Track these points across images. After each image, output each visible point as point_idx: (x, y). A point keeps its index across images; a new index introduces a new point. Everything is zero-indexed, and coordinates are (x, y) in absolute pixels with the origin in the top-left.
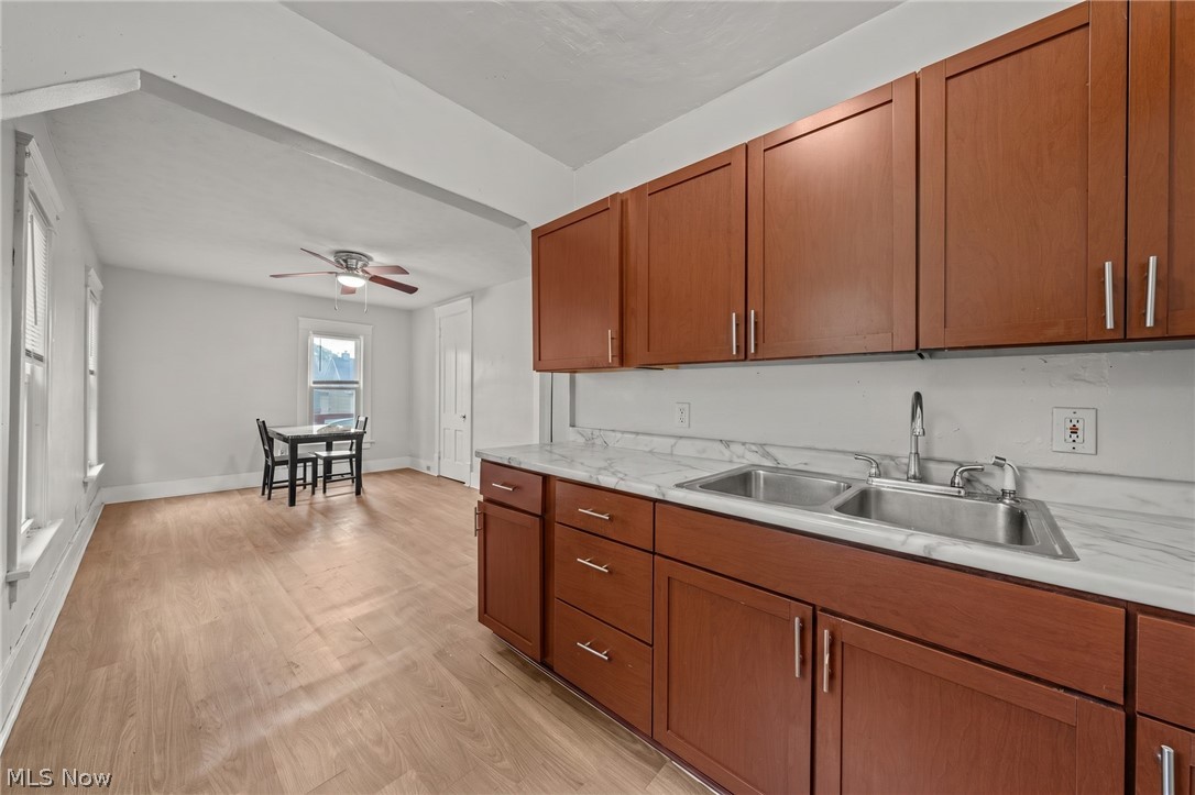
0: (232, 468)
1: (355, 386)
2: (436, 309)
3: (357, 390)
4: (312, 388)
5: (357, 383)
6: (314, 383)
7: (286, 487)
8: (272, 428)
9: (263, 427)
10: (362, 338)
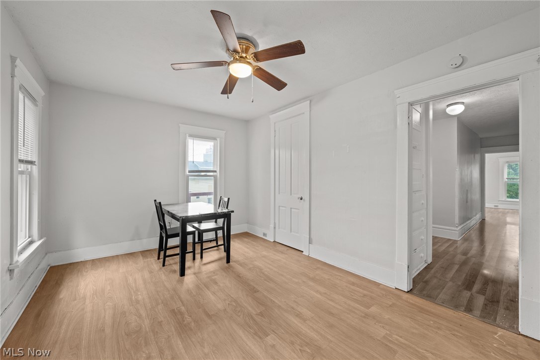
0: (137, 236)
1: (215, 174)
2: (271, 116)
3: (215, 177)
4: (188, 176)
5: (215, 171)
6: (190, 172)
7: (178, 254)
8: (166, 208)
9: (159, 207)
10: (218, 139)
